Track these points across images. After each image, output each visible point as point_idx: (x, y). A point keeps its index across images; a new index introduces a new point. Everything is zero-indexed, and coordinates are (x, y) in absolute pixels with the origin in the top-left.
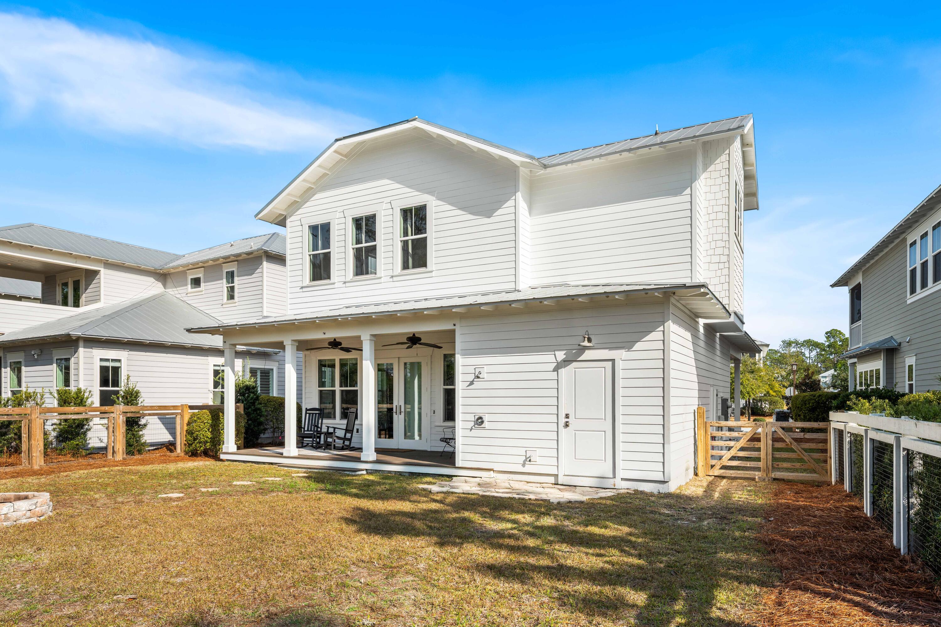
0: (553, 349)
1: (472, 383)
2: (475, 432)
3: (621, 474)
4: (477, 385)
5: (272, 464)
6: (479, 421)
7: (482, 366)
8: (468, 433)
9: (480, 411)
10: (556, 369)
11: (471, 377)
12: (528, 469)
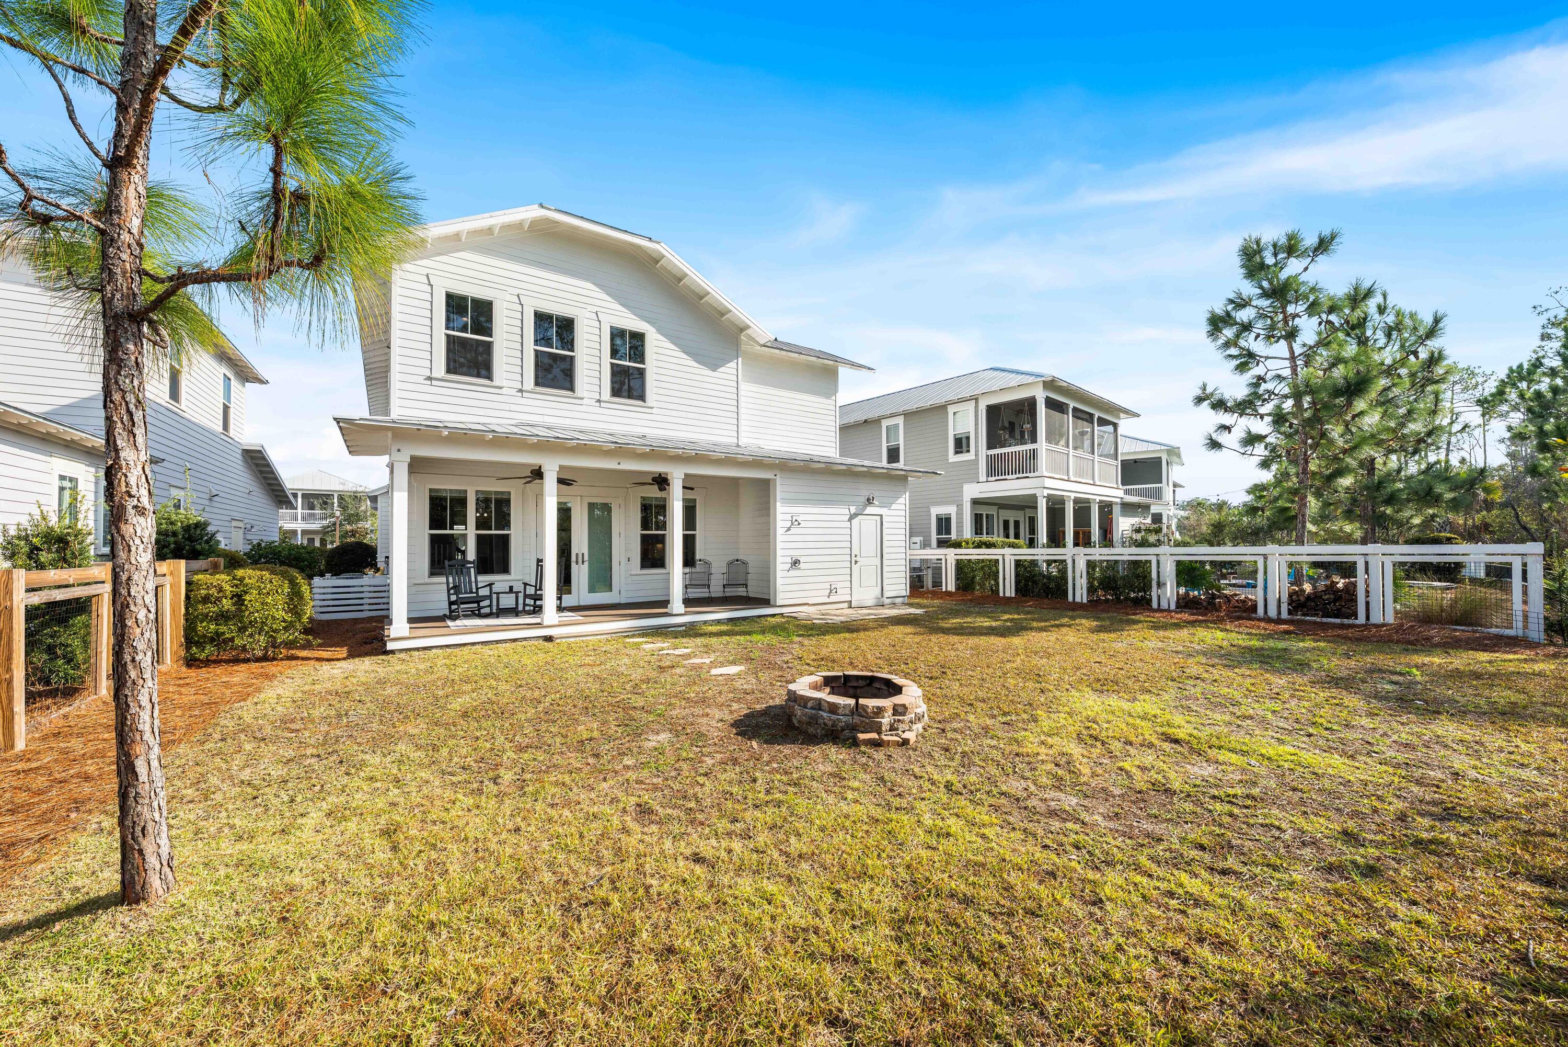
0: (849, 504)
1: (789, 529)
2: (793, 573)
3: (887, 594)
4: (793, 531)
5: (515, 640)
6: (796, 563)
7: (799, 514)
8: (786, 574)
9: (796, 554)
10: (850, 520)
11: (789, 524)
12: (833, 599)
